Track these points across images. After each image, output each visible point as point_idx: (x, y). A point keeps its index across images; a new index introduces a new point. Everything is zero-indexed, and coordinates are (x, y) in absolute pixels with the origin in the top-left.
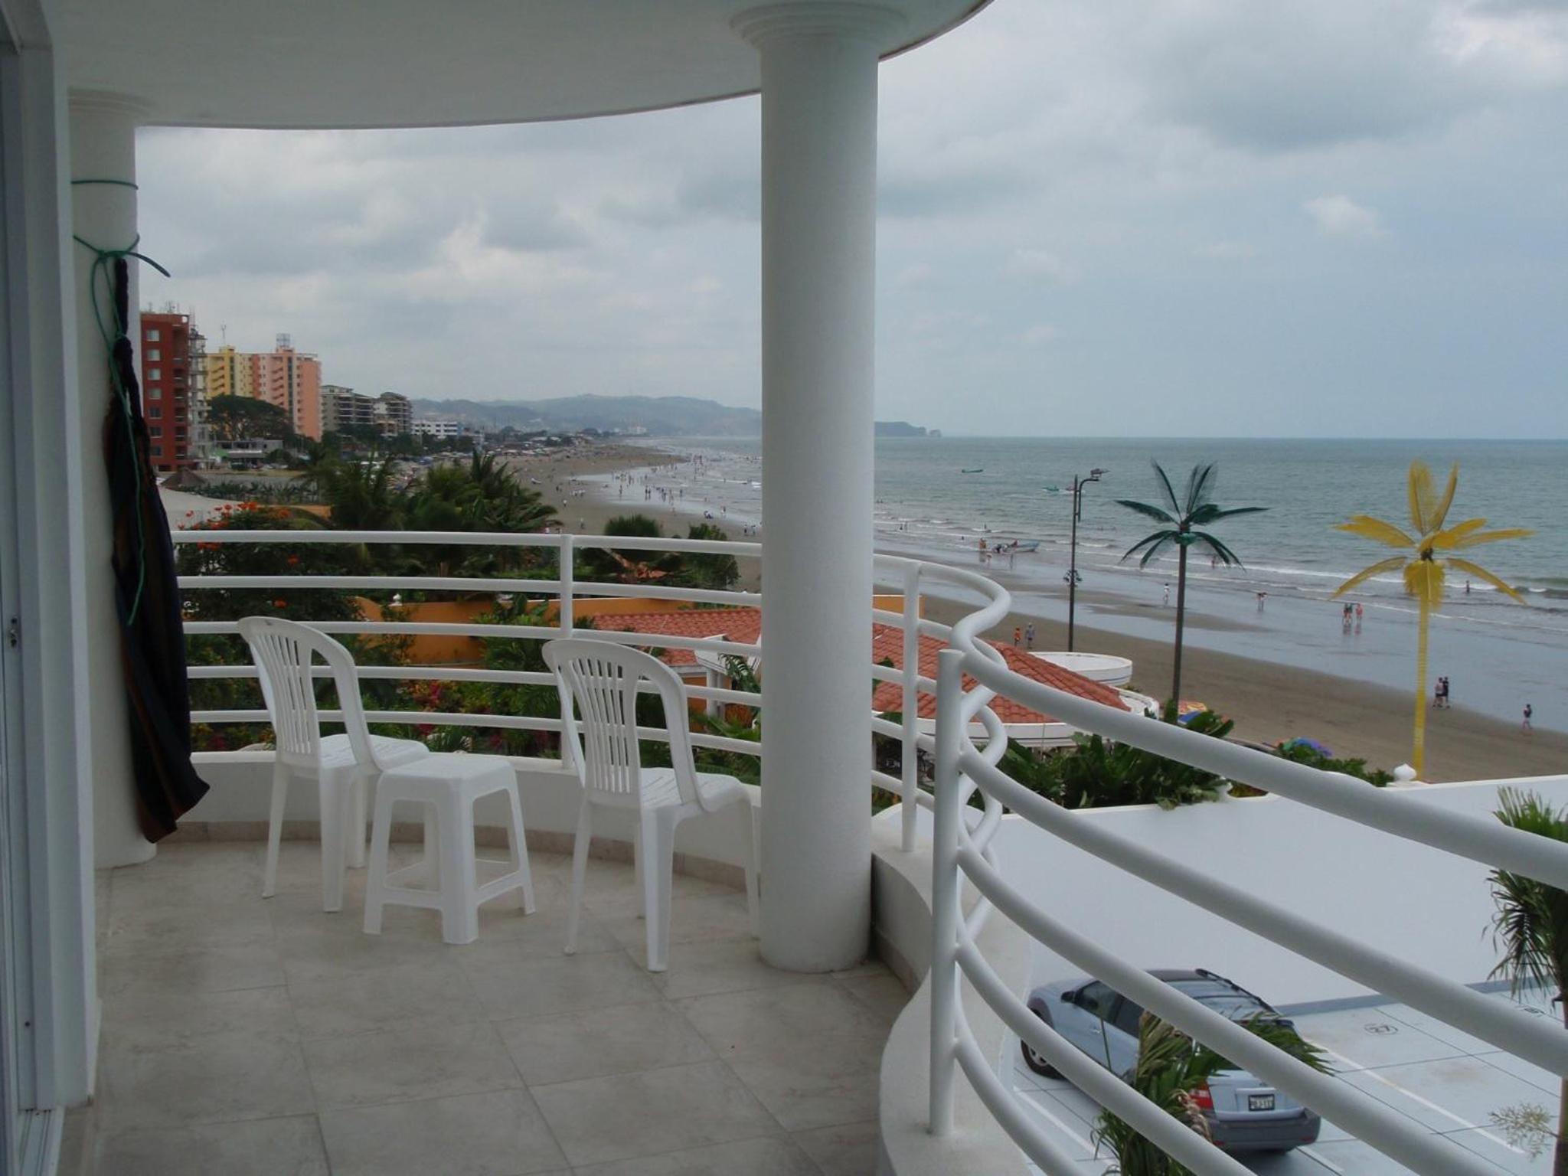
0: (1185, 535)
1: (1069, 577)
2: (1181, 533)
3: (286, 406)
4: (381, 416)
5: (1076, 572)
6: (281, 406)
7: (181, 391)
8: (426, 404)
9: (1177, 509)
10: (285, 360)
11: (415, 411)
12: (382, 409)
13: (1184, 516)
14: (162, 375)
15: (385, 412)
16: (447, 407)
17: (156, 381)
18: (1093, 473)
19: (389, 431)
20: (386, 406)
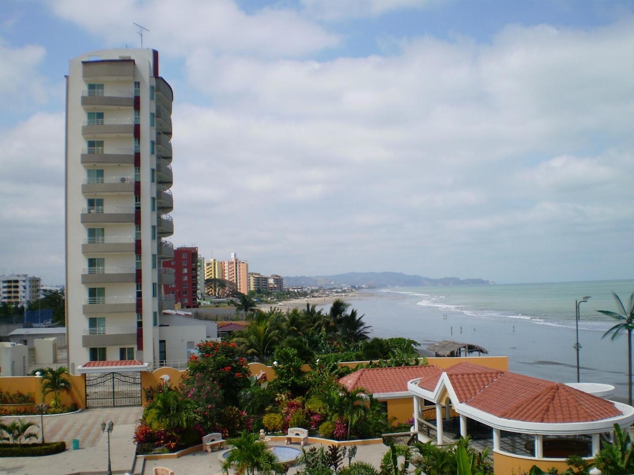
0: (630, 325)
1: (576, 347)
2: (628, 324)
3: (235, 282)
4: (271, 284)
5: (579, 344)
6: (233, 281)
7: (195, 277)
8: (288, 278)
9: (626, 313)
10: (235, 263)
11: (284, 282)
12: (271, 281)
13: (629, 316)
14: (188, 271)
15: (273, 282)
16: (296, 279)
17: (185, 273)
18: (584, 298)
19: (274, 289)
20: (273, 280)
